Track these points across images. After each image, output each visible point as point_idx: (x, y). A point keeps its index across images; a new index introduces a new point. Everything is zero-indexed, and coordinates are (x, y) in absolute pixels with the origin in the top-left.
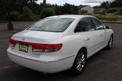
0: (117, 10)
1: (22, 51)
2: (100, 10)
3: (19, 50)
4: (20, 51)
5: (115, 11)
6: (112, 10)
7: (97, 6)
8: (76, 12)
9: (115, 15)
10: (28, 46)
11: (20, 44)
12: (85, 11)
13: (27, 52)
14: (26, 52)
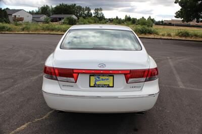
0: (63, 18)
1: (99, 87)
2: (39, 18)
3: (90, 86)
4: (94, 86)
5: (60, 19)
6: (56, 18)
7: (33, 11)
8: (5, 19)
9: (61, 24)
10: (113, 76)
11: (90, 76)
12: (18, 18)
13: (113, 87)
14: (109, 86)
